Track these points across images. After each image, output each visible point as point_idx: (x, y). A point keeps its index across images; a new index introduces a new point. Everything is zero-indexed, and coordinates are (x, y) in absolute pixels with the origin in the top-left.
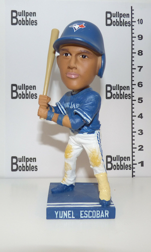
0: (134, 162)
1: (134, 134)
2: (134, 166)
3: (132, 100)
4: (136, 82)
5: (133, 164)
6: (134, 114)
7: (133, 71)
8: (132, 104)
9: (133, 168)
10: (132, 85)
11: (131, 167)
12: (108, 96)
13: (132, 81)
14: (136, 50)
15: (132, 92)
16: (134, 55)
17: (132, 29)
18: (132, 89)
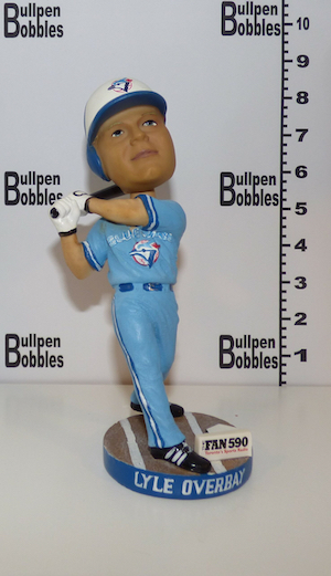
0: (284, 352)
1: (284, 287)
2: (284, 360)
3: (282, 209)
4: (291, 166)
5: (281, 356)
6: (285, 241)
7: (286, 140)
8: (282, 218)
9: (282, 365)
10: (282, 172)
11: (278, 363)
12: (225, 200)
13: (282, 163)
14: (292, 92)
15: (282, 190)
16: (286, 102)
17: (284, 42)
18: (282, 182)
